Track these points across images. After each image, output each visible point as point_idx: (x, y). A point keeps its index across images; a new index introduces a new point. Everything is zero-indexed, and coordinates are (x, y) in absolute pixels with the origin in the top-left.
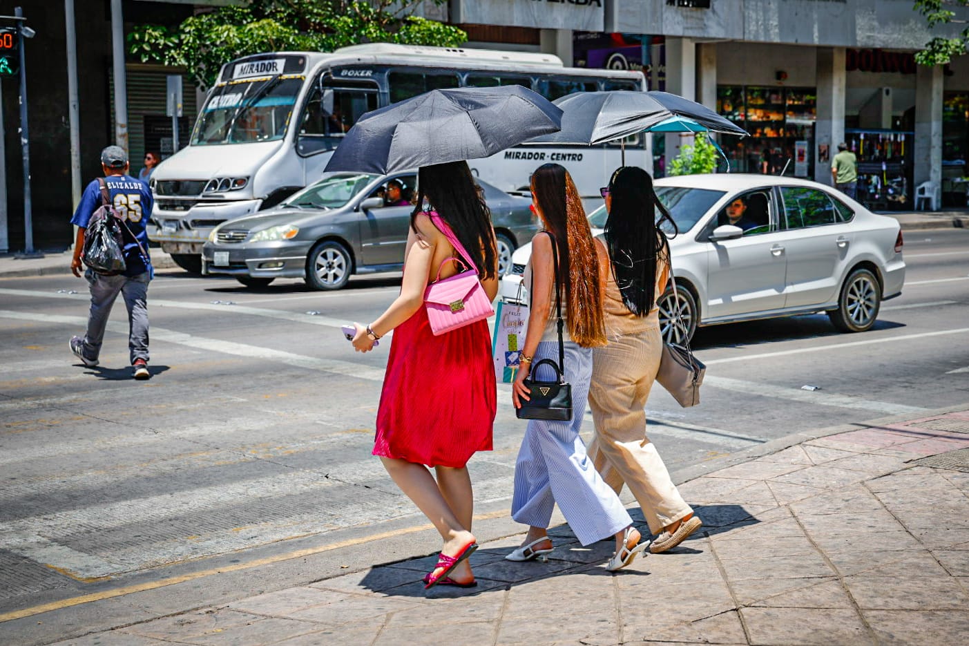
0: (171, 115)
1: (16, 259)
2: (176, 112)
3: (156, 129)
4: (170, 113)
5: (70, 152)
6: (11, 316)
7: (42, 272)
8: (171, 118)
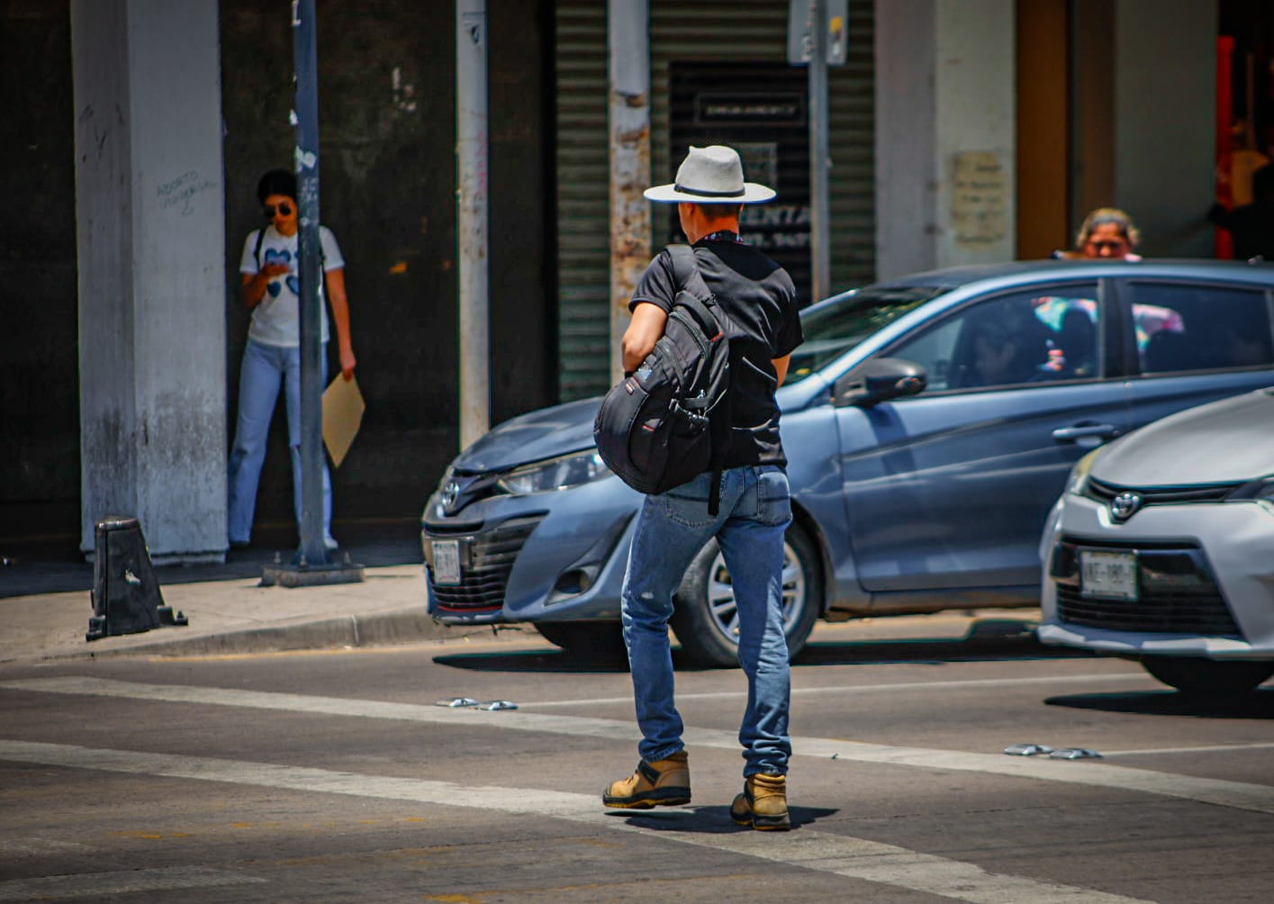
0: (806, 58)
1: (266, 584)
2: (821, 50)
3: (711, 110)
4: (800, 50)
5: (455, 198)
6: (336, 788)
7: (363, 632)
8: (805, 67)
